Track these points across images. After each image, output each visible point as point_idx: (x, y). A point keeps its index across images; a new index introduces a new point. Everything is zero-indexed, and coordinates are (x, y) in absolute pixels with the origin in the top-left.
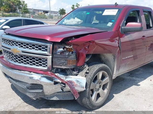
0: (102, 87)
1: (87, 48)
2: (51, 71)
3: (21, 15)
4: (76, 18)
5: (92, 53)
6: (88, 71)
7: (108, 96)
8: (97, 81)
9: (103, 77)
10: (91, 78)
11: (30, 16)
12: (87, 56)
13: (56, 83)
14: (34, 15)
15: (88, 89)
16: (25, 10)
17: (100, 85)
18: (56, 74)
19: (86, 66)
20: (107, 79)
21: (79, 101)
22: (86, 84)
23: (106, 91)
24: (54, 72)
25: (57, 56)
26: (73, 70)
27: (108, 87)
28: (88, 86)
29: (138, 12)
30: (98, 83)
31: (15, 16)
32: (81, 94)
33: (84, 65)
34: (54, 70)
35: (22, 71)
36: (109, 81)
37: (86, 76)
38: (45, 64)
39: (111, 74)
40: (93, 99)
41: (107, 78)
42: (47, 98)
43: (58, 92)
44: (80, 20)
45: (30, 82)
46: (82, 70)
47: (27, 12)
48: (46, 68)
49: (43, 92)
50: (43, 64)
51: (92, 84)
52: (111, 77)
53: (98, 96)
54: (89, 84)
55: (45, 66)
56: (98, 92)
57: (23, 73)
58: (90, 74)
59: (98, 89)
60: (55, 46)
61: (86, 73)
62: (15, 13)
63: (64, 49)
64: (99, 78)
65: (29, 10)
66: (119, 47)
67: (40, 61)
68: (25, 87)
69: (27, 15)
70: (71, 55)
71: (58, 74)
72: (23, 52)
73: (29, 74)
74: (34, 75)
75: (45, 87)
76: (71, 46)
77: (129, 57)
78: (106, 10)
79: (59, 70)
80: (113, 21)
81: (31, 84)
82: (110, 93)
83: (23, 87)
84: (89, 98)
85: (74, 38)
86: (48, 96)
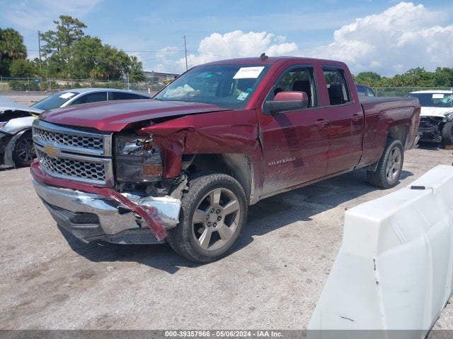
0: (222, 220)
1: (181, 141)
2: (114, 188)
3: (129, 84)
4: (186, 85)
5: (196, 152)
6: (187, 188)
7: (238, 238)
8: (211, 208)
9: (225, 200)
10: (192, 200)
11: (146, 86)
12: (185, 158)
13: (123, 211)
14: (155, 85)
15: (185, 223)
16: (137, 74)
17: (219, 215)
18: (125, 195)
19: (183, 177)
20: (234, 205)
21: (173, 247)
22: (181, 212)
23: (233, 228)
24: (121, 190)
25: (122, 158)
26: (159, 185)
27: (237, 219)
28: (186, 217)
29: (311, 70)
30: (215, 212)
31: (116, 87)
32: (174, 231)
33: (179, 176)
34: (122, 185)
35: (61, 189)
36: (238, 207)
37: (183, 197)
38: (101, 175)
39: (241, 195)
40: (201, 243)
41: (234, 202)
42: (111, 240)
43: (130, 229)
44: (192, 90)
45: (75, 208)
46: (177, 186)
47: (142, 80)
48: (103, 182)
49: (100, 228)
50: (99, 174)
51: (195, 213)
52: (243, 199)
53: (215, 237)
54: (187, 212)
55: (102, 177)
56: (213, 229)
57: (61, 191)
58: (190, 193)
59: (215, 223)
60: (117, 139)
61: (184, 191)
62: (118, 82)
63: (137, 144)
64: (215, 202)
65: (145, 75)
66: (259, 140)
67: (93, 169)
68: (67, 218)
69: (143, 84)
70: (150, 156)
71: (129, 195)
72: (63, 152)
73: (72, 194)
74: (82, 195)
75: (102, 219)
76: (149, 138)
77: (284, 161)
78: (241, 69)
79: (133, 186)
80: (251, 89)
81: (76, 213)
82: (241, 232)
83: (63, 219)
84: (189, 240)
85: (152, 123)
86: (112, 237)
